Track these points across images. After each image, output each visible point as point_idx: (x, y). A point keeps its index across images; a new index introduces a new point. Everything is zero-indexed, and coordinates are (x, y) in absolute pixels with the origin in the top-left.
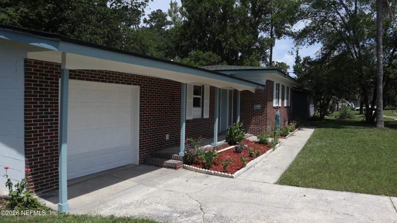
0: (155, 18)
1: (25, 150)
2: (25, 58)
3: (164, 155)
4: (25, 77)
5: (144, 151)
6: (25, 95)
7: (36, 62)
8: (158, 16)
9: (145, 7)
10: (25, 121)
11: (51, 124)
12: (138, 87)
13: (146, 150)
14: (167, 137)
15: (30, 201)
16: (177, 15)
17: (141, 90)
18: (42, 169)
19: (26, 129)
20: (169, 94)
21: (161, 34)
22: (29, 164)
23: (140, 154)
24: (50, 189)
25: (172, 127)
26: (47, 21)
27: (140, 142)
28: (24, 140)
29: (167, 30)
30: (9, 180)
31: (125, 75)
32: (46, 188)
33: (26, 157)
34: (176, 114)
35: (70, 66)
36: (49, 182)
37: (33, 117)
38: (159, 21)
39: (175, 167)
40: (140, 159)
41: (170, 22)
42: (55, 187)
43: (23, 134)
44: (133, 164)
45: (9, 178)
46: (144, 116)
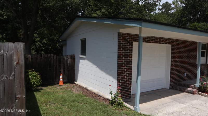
0: (164, 7)
1: (117, 77)
2: (118, 32)
3: (185, 85)
4: (118, 41)
5: (172, 81)
6: (118, 51)
7: (123, 34)
8: (167, 6)
9: (160, 1)
10: (118, 63)
11: (129, 65)
12: (170, 46)
13: (173, 81)
14: (185, 74)
15: (121, 103)
16: (178, 4)
17: (172, 47)
18: (124, 87)
19: (118, 67)
20: (187, 49)
21: (169, 15)
22: (119, 84)
23: (170, 83)
24: (127, 98)
25: (188, 68)
26: (113, 15)
27: (170, 76)
28: (117, 72)
29: (172, 13)
30: (111, 91)
31: (164, 39)
32: (125, 97)
33: (118, 81)
34: (191, 61)
35: (143, 35)
36: (127, 94)
37: (121, 61)
38: (167, 8)
39: (193, 93)
40: (170, 86)
41: (173, 8)
42: (129, 97)
43: (117, 69)
44: (166, 88)
45: (111, 90)
46: (173, 62)
